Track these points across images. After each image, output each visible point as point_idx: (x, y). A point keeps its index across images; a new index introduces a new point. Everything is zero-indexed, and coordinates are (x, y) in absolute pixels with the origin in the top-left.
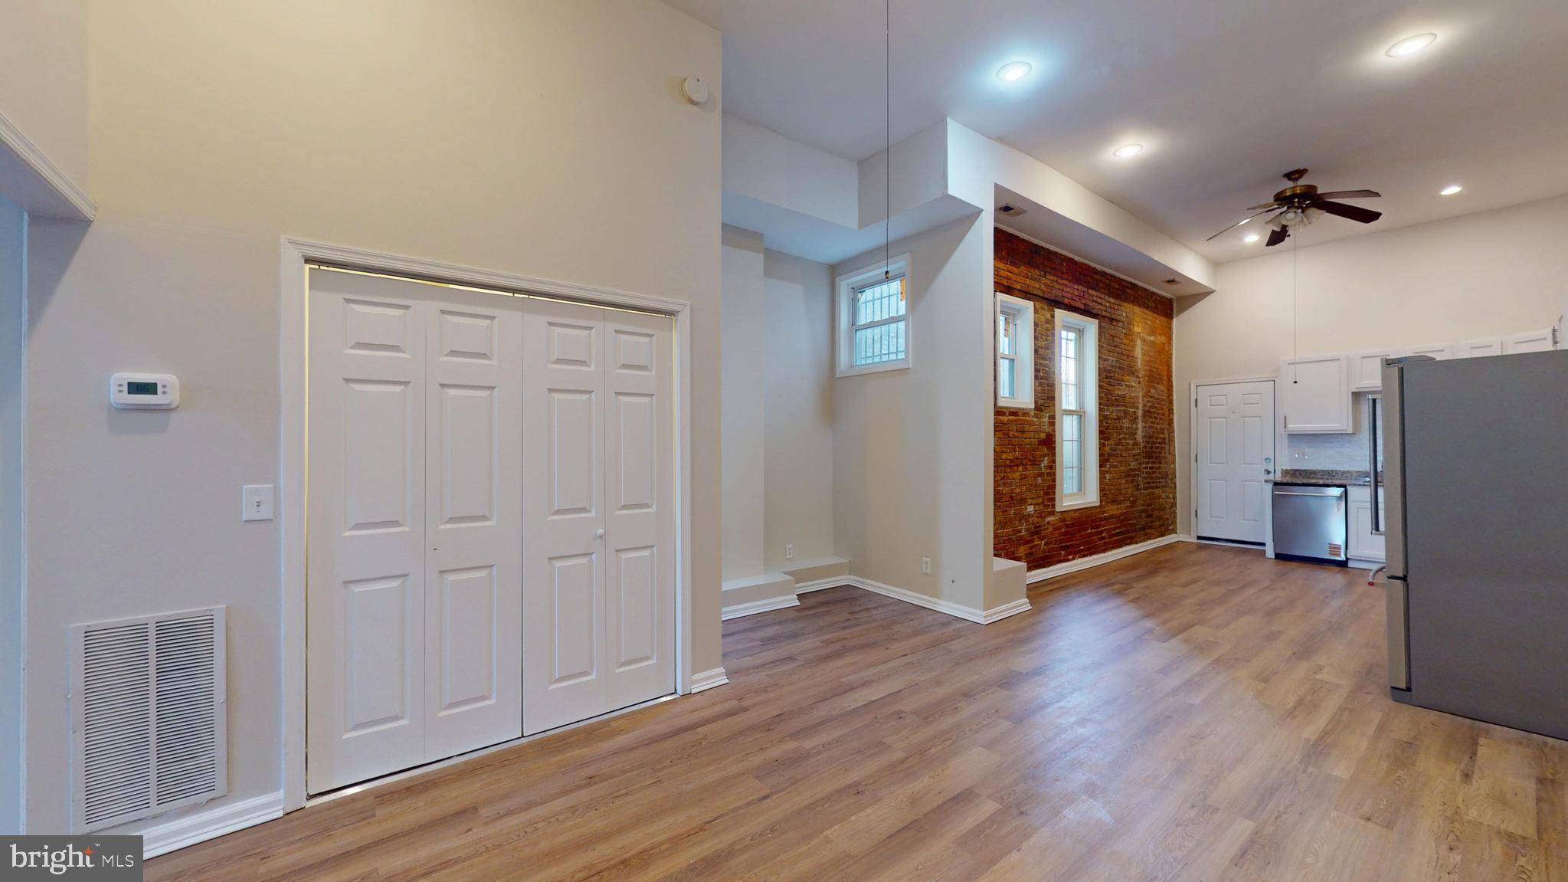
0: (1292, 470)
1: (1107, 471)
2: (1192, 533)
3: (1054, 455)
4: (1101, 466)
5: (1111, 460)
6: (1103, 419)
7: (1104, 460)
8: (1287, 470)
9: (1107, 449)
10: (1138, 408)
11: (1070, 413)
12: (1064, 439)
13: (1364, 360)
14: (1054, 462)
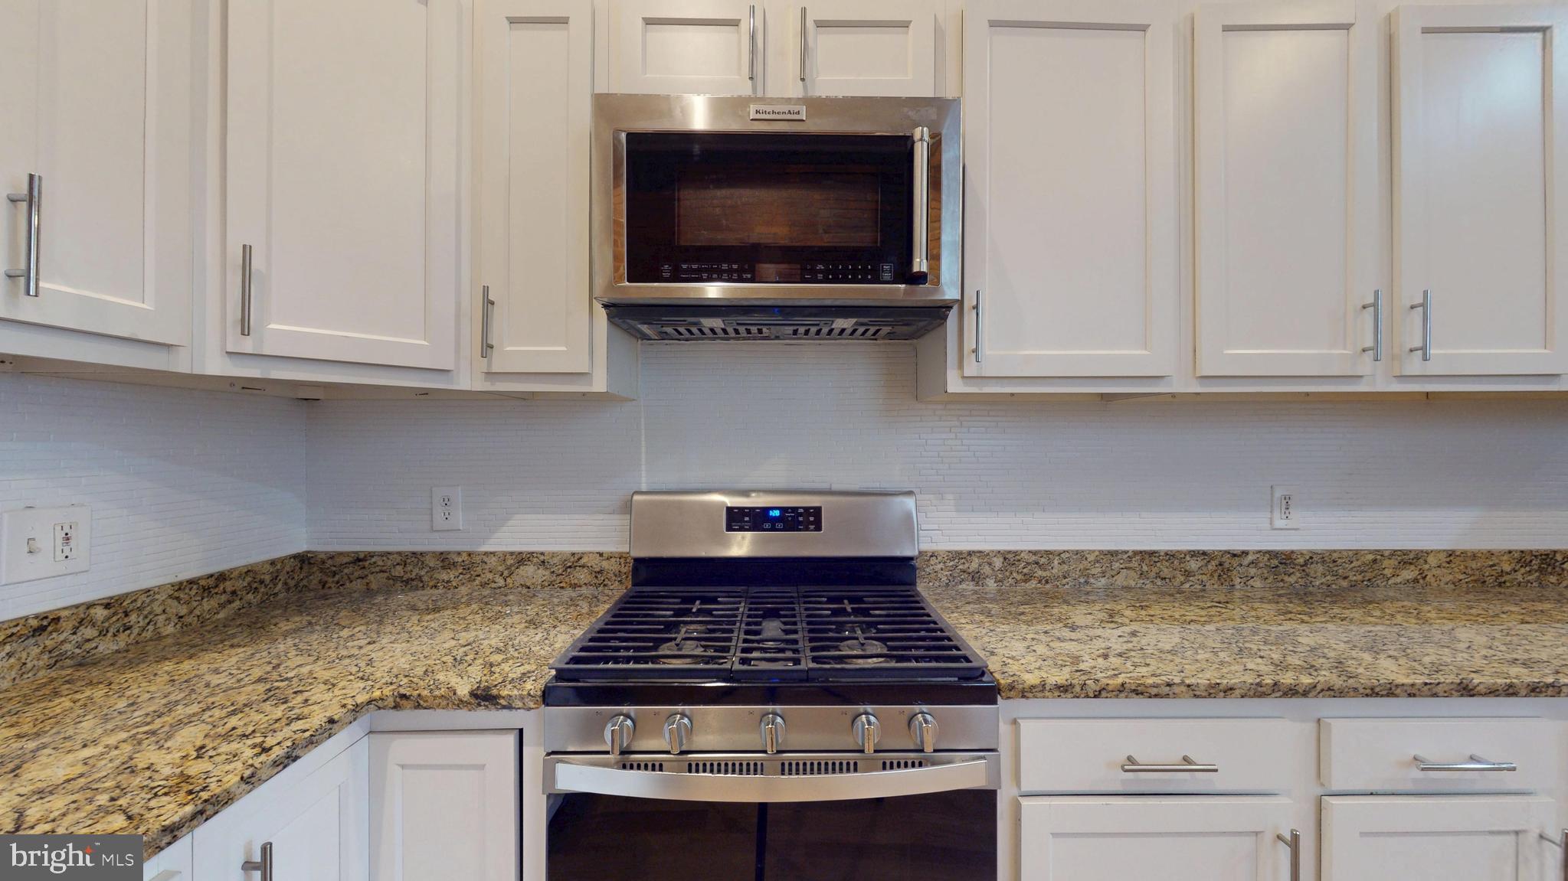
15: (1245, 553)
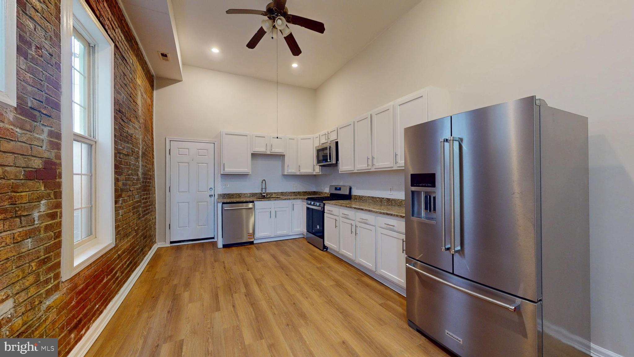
0: (223, 194)
1: (120, 207)
2: (166, 240)
3: (58, 195)
4: (116, 202)
5: (123, 196)
6: (118, 153)
7: (118, 194)
8: (221, 194)
9: (120, 184)
10: (139, 149)
11: (78, 138)
12: (75, 172)
13: (257, 138)
14: (59, 206)
15: (384, 198)
